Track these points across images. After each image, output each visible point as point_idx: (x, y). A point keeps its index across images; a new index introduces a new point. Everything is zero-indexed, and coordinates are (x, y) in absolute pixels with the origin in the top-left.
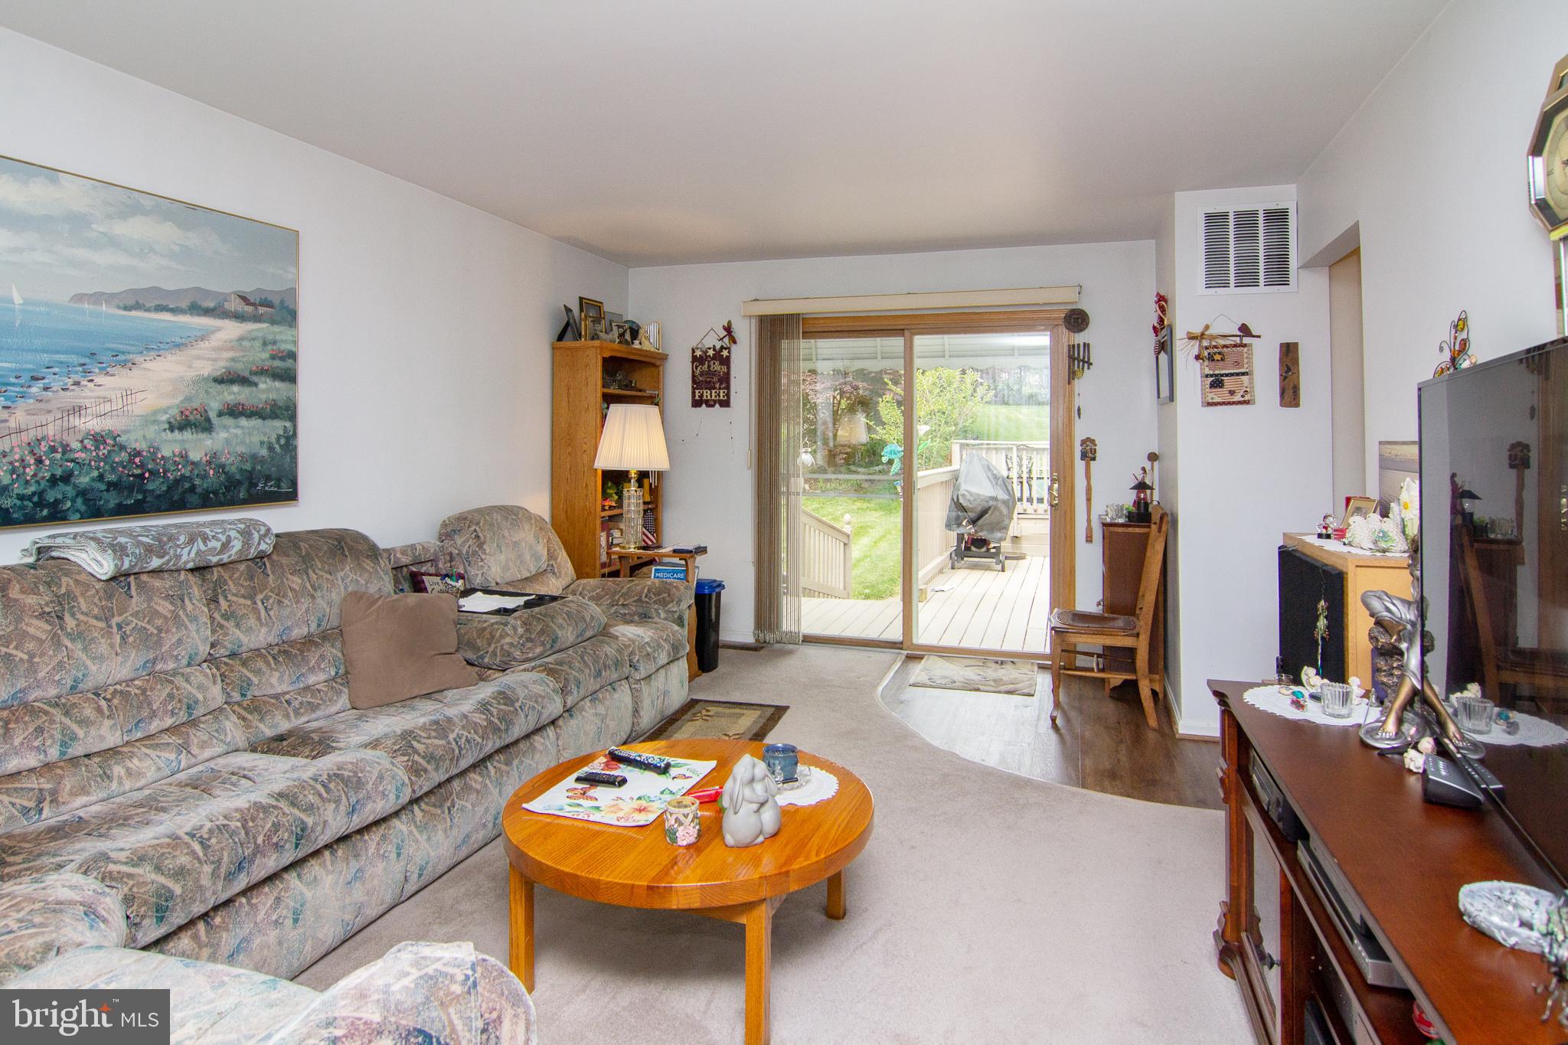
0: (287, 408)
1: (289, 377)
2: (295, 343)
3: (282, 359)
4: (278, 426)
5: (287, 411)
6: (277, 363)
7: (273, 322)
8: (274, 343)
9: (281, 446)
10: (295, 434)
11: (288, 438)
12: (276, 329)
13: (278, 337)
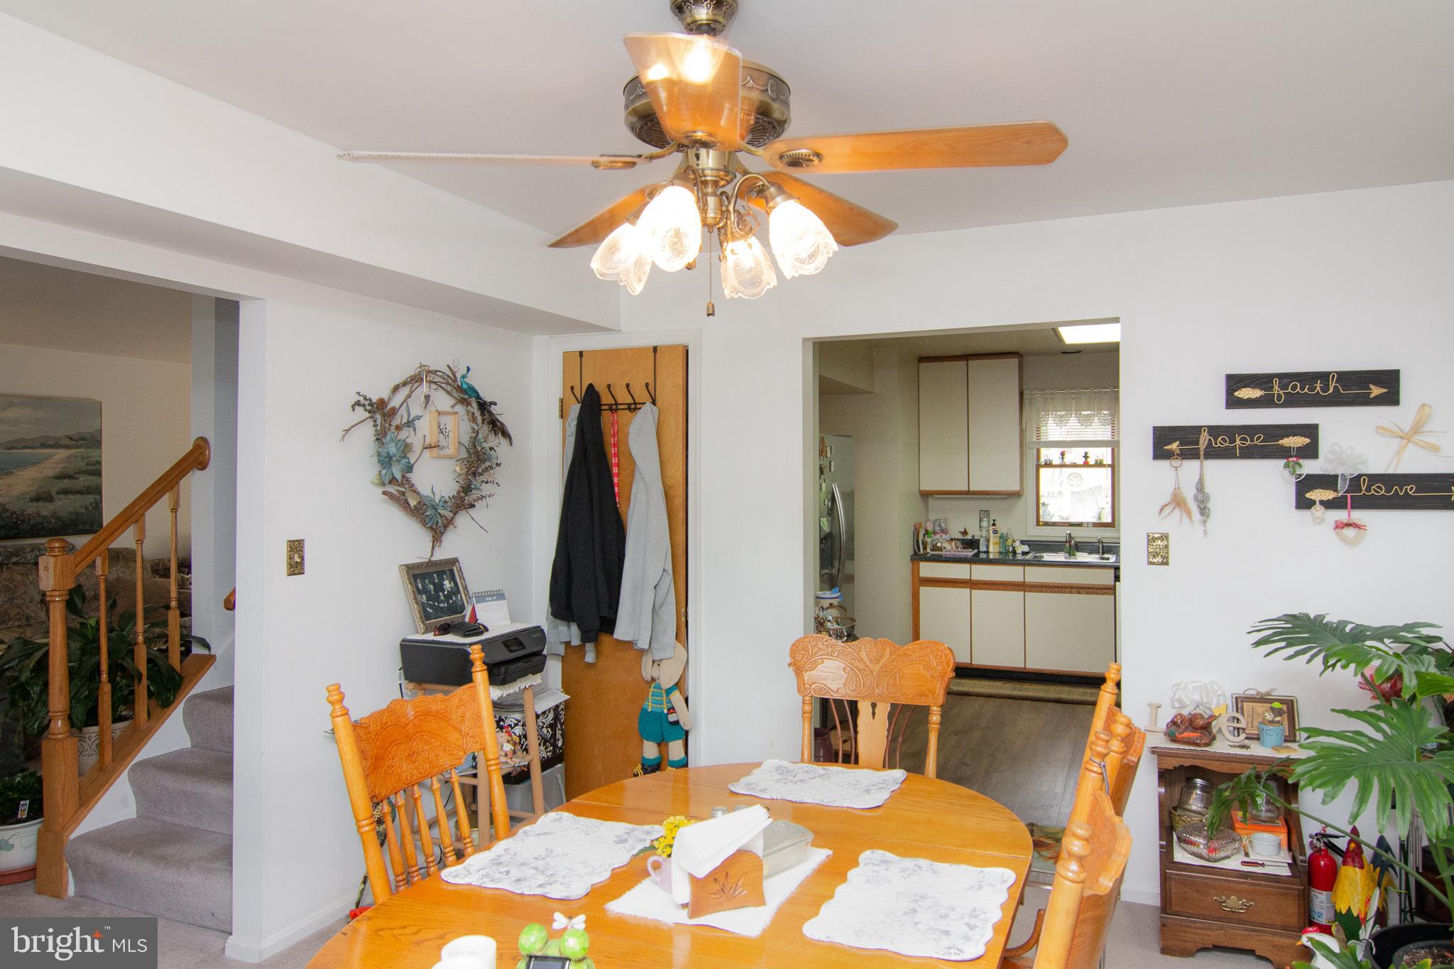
0: (97, 489)
1: (98, 473)
2: (100, 457)
3: (93, 465)
4: (91, 498)
5: (98, 490)
6: (90, 467)
7: (88, 448)
8: (88, 458)
9: (93, 508)
10: (101, 502)
11: (97, 504)
12: (89, 450)
13: (90, 454)
